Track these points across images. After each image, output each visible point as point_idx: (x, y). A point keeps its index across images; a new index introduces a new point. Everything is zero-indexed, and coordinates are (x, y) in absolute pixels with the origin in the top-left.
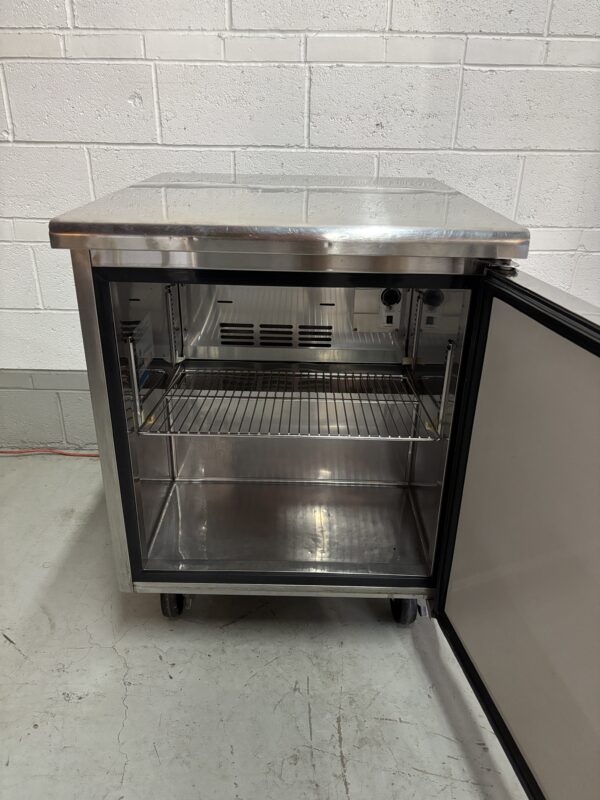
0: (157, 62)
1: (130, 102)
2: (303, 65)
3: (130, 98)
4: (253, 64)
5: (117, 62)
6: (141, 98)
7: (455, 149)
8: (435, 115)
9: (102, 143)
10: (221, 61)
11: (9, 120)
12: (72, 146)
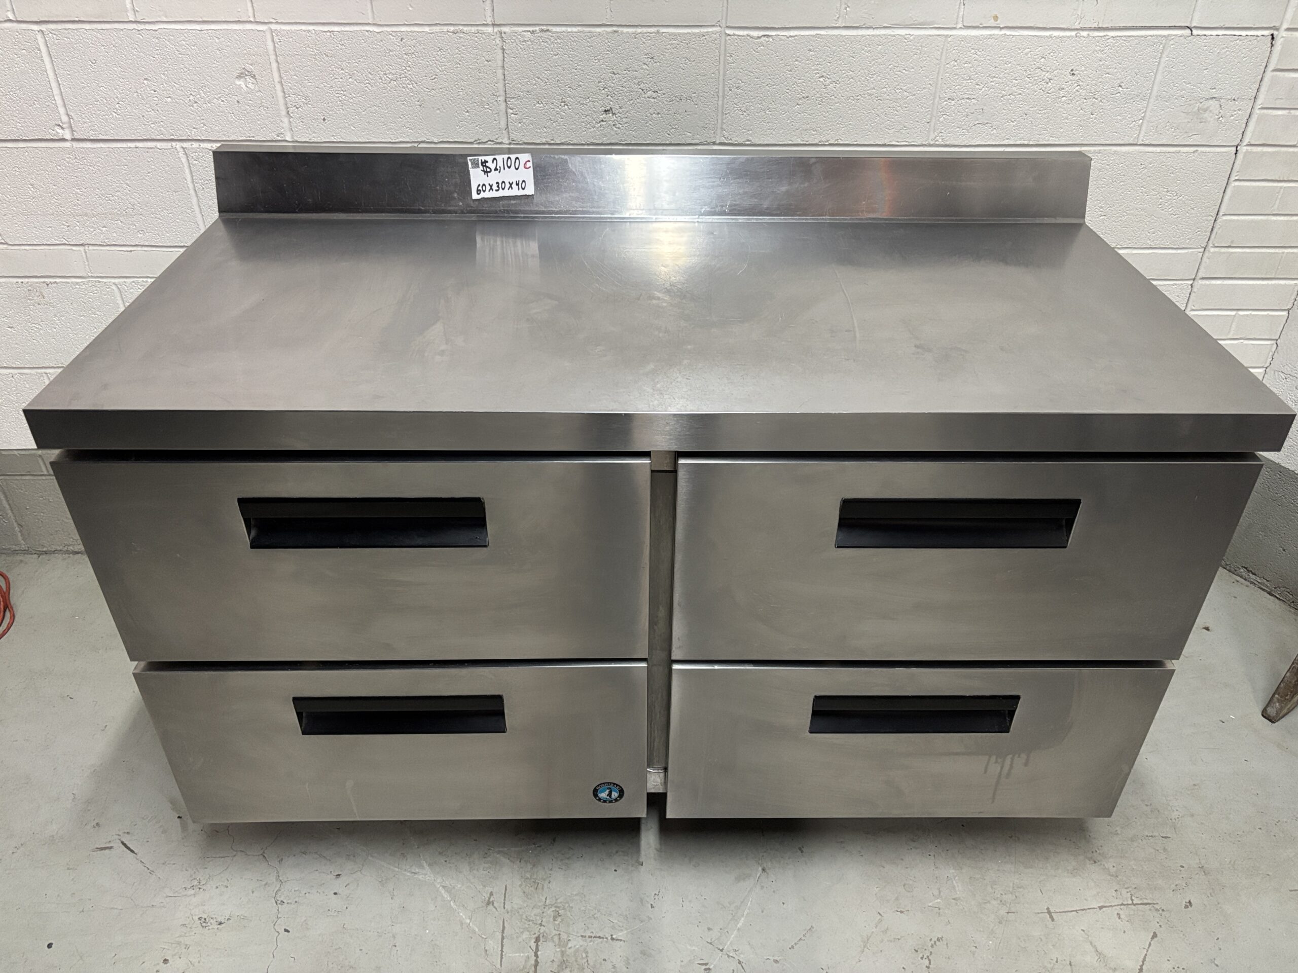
0: (273, 27)
1: (238, 82)
2: (490, 30)
3: (239, 77)
4: (416, 29)
5: (213, 27)
6: (254, 77)
7: (721, 144)
8: (690, 98)
9: (203, 141)
10: (368, 24)
11: (62, 110)
12: (159, 145)
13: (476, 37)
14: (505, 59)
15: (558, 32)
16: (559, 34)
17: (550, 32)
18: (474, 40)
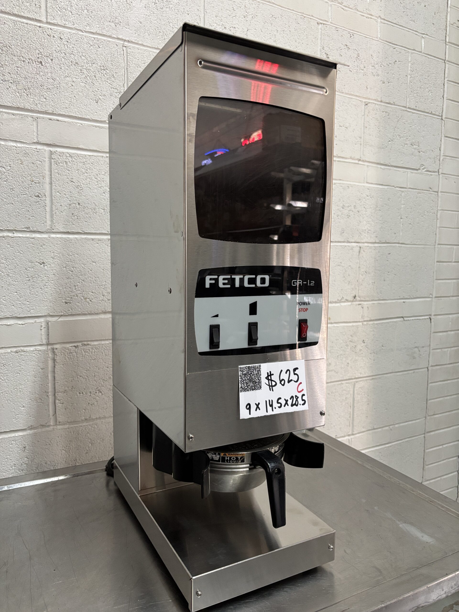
13: (34, 353)
14: (56, 366)
15: (95, 345)
16: (97, 346)
17: (90, 345)
18: (33, 356)
